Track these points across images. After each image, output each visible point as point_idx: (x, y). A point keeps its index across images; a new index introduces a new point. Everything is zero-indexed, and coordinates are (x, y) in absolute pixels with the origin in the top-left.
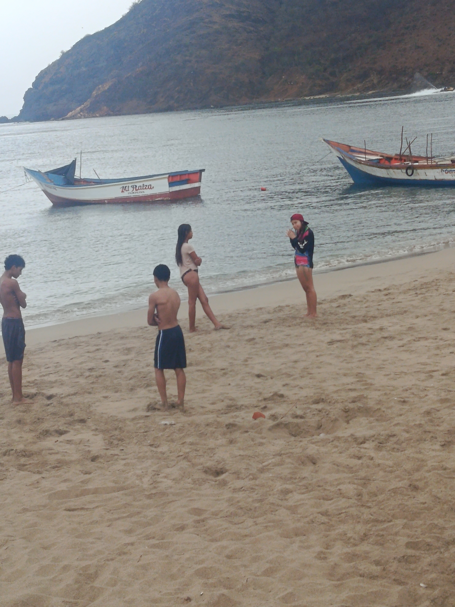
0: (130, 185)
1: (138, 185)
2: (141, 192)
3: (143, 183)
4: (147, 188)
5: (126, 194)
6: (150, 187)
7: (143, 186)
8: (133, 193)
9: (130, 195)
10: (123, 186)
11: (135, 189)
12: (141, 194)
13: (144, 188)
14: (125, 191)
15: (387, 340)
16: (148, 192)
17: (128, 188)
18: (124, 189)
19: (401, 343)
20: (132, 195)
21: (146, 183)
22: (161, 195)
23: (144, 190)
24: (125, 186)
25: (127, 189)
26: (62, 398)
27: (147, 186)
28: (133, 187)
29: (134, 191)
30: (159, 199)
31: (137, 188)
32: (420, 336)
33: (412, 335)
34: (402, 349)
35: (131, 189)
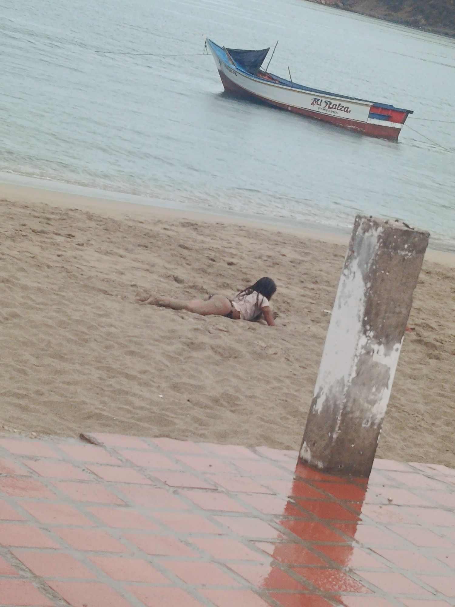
0: (324, 100)
1: (333, 102)
2: (334, 112)
3: (340, 103)
4: (343, 109)
6: (347, 110)
7: (339, 106)
10: (315, 97)
11: (328, 106)
13: (339, 109)
14: (316, 104)
16: (342, 115)
17: (321, 102)
18: (316, 101)
20: (323, 111)
21: (343, 104)
23: (338, 111)
25: (319, 103)
27: (343, 107)
28: (327, 103)
29: (327, 108)
30: (352, 127)
31: (331, 106)
35: (324, 105)
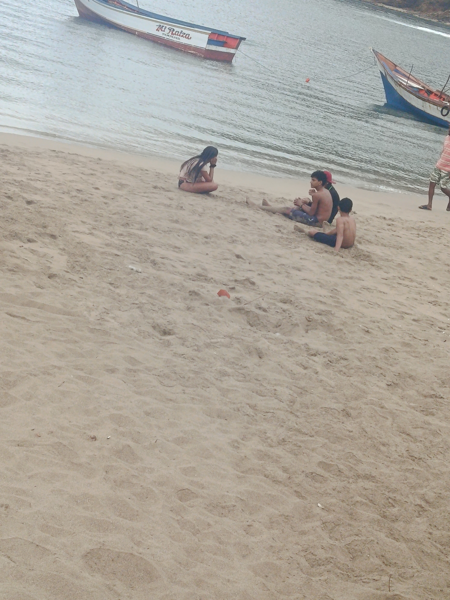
0: (168, 27)
1: (176, 29)
2: (176, 38)
3: (182, 30)
4: (184, 36)
5: (160, 34)
6: (188, 37)
7: (181, 33)
8: (168, 35)
9: (164, 36)
10: (161, 24)
11: (171, 32)
12: (175, 40)
13: (181, 35)
14: (160, 30)
15: (373, 268)
16: (183, 41)
17: (165, 28)
19: (385, 276)
20: (166, 37)
21: (184, 31)
22: (196, 49)
23: (180, 37)
24: (162, 25)
25: (163, 29)
26: (41, 207)
27: (185, 34)
28: (171, 30)
29: (170, 34)
30: (193, 52)
31: (174, 32)
32: (406, 276)
33: (399, 272)
34: (385, 281)
35: (167, 31)
